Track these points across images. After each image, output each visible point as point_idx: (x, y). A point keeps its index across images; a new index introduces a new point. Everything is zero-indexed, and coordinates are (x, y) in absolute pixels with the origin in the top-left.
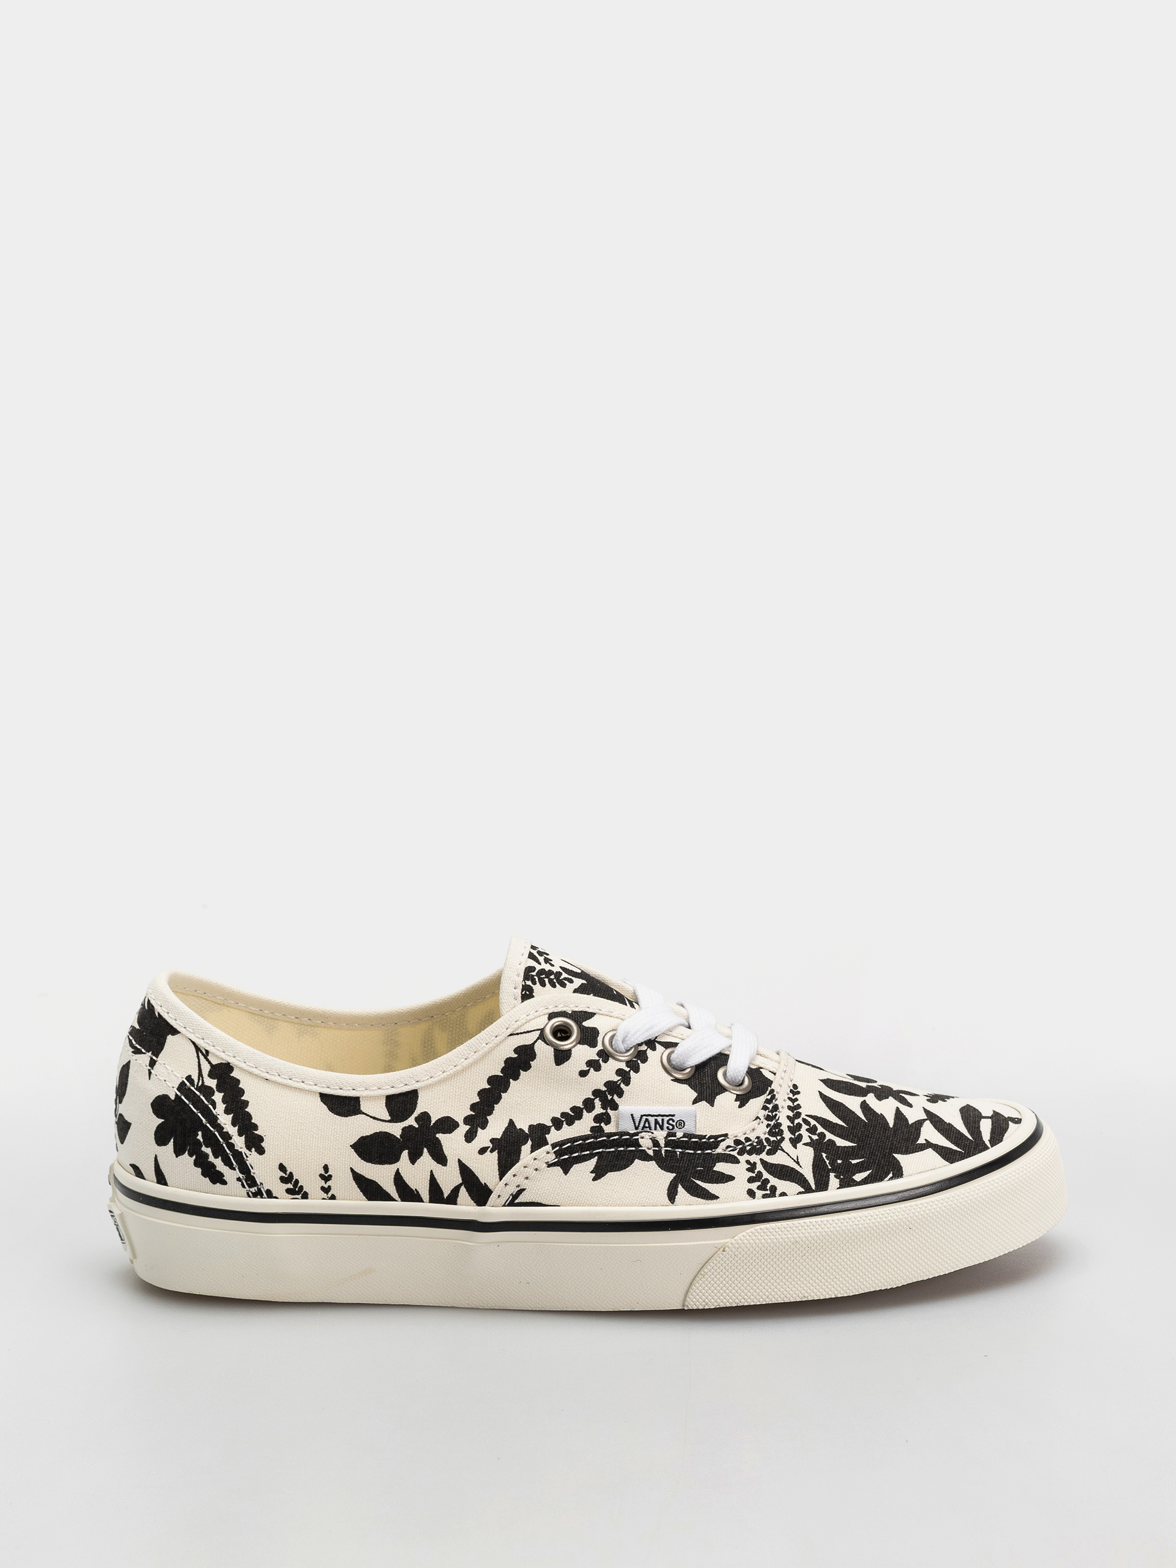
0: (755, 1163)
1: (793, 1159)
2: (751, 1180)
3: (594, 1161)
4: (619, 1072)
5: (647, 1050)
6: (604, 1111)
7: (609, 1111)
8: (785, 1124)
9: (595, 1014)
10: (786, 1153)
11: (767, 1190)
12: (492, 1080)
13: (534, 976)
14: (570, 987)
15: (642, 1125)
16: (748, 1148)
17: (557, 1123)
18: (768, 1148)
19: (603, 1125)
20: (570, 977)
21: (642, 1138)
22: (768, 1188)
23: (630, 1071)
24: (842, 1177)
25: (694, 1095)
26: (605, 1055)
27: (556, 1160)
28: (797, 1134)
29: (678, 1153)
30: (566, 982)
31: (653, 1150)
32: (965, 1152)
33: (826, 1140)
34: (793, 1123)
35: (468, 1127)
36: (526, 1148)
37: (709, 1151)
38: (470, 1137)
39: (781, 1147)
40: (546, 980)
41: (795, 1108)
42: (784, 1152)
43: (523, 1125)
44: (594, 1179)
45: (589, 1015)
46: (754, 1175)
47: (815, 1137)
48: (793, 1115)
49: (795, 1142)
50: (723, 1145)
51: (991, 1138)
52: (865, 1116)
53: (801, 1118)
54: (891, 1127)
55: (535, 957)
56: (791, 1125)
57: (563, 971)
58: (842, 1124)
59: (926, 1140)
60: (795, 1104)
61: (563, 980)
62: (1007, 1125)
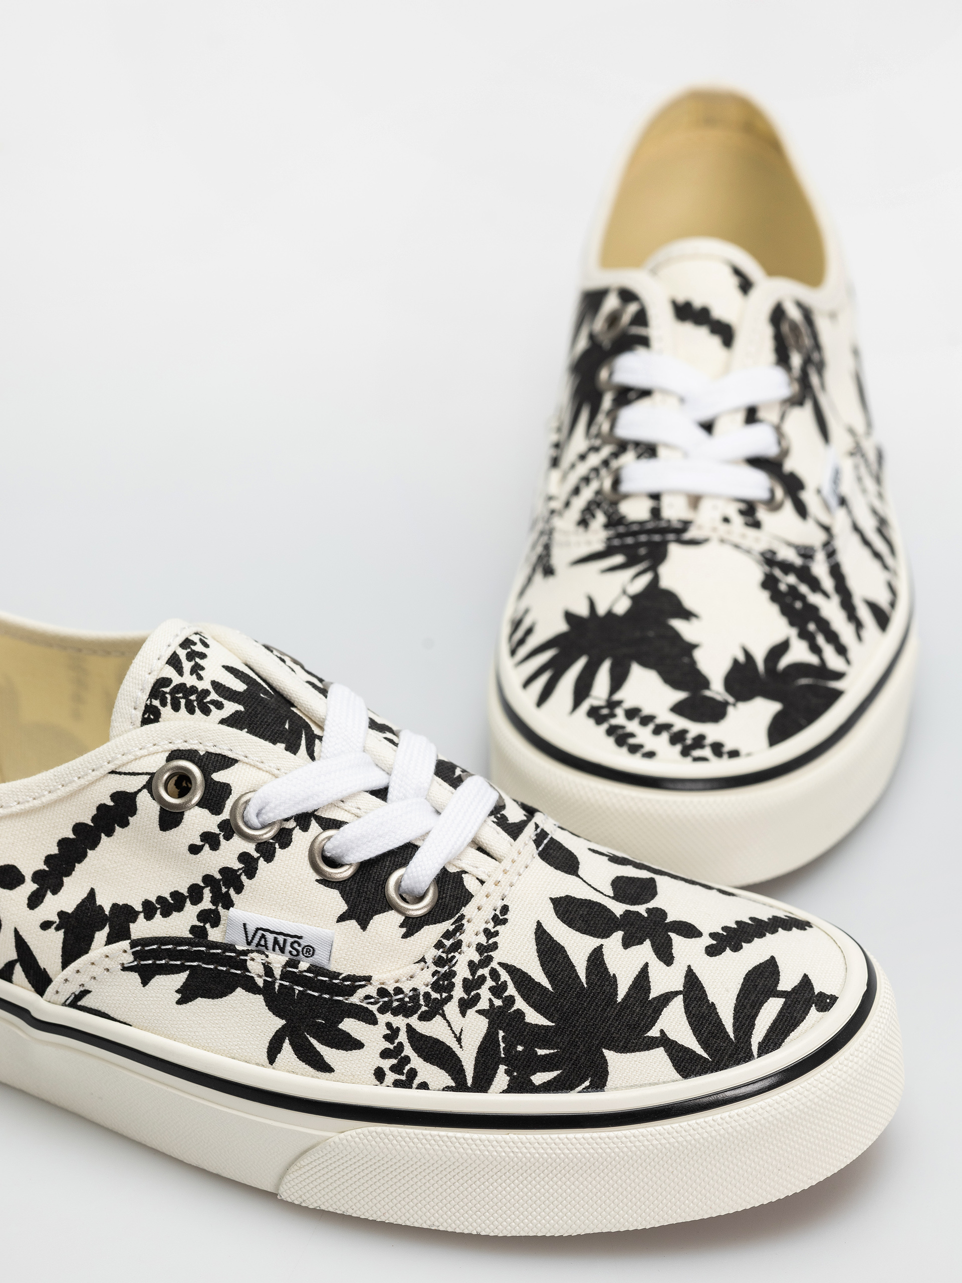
0: (398, 1029)
1: (453, 1032)
2: (385, 1054)
3: (182, 977)
4: (244, 857)
5: (294, 828)
6: (214, 908)
7: (220, 908)
8: (462, 972)
9: (236, 761)
10: (448, 1022)
11: (402, 1074)
12: (79, 828)
13: (166, 693)
14: (217, 715)
15: (256, 941)
16: (395, 1004)
17: (149, 910)
18: (424, 1008)
19: (208, 926)
20: (220, 699)
21: (253, 959)
22: (405, 1071)
23: (258, 858)
24: (515, 1074)
25: (343, 907)
26: (228, 829)
27: (136, 963)
28: (472, 994)
29: (297, 992)
30: (212, 707)
31: (265, 980)
32: (714, 1060)
33: (513, 1009)
34: (473, 973)
35: (35, 887)
36: (101, 936)
37: (341, 998)
38: (34, 901)
39: (443, 1011)
40: (183, 701)
41: (486, 950)
42: (445, 1018)
43: (105, 902)
44: (179, 1002)
45: (226, 762)
46: (391, 1047)
47: (498, 1003)
48: (480, 961)
49: (465, 1006)
50: (361, 993)
51: (764, 1040)
52: (587, 977)
53: (489, 968)
54: (619, 1000)
55: (180, 662)
56: (470, 977)
57: (214, 689)
58: (549, 986)
59: (662, 1031)
60: (491, 942)
61: (209, 702)
62: (806, 1012)
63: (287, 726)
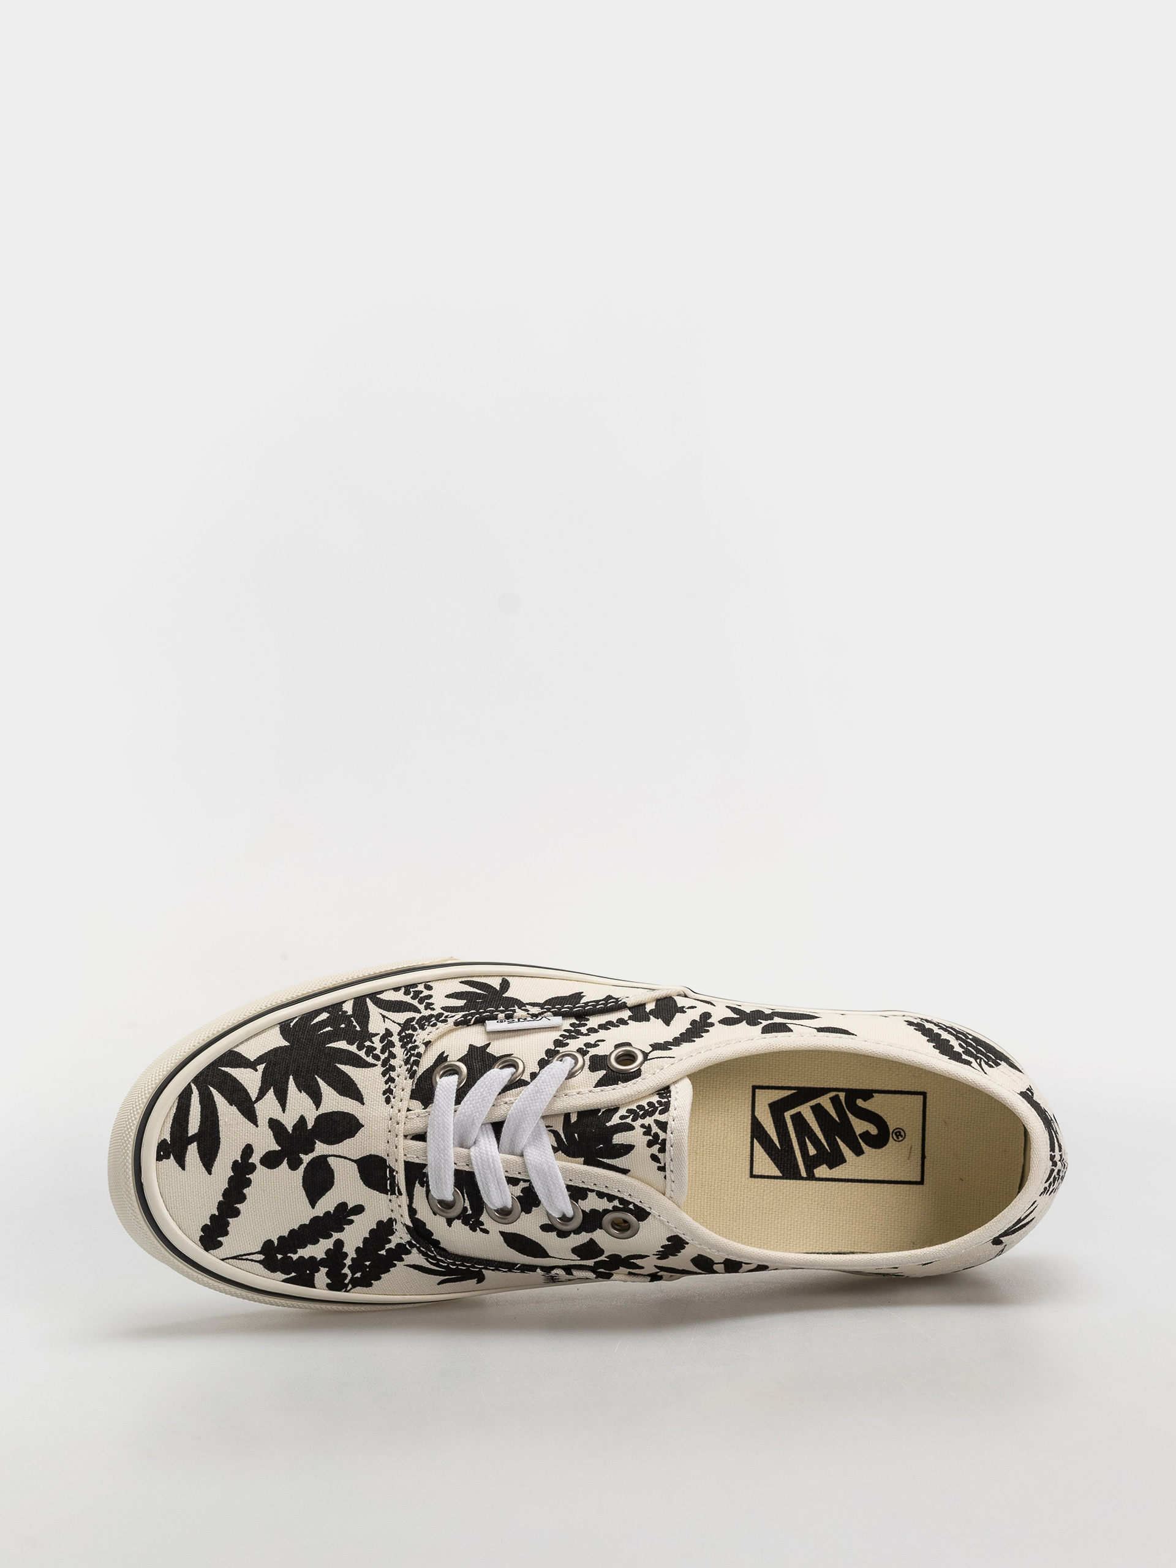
0: (426, 1009)
1: (389, 1019)
2: (429, 997)
3: (584, 1001)
4: (566, 1045)
5: (540, 1070)
6: (577, 1028)
7: (572, 1029)
8: (398, 1050)
9: (596, 1087)
10: (395, 1023)
11: (413, 991)
12: (691, 1041)
13: (660, 1108)
14: (622, 1112)
16: (433, 1019)
17: (623, 1022)
18: (414, 1024)
19: (578, 1022)
20: (624, 1121)
21: (537, 1012)
22: (412, 993)
23: (555, 1049)
24: (340, 1012)
25: (489, 1051)
26: (582, 1053)
27: (620, 1001)
28: (386, 1042)
29: (501, 1008)
30: (627, 1114)
31: (525, 1007)
32: (217, 1068)
33: (356, 1044)
34: (390, 1052)
35: (709, 1021)
36: (650, 1006)
37: (469, 1013)
38: (706, 1015)
39: (400, 1026)
40: (646, 1108)
41: (388, 1069)
42: (398, 1023)
43: (656, 1021)
44: (582, 993)
45: (601, 1083)
46: (426, 1001)
47: (367, 1043)
48: (389, 1061)
49: (388, 1033)
50: (458, 1018)
51: (191, 1096)
52: (318, 1081)
53: (381, 1060)
54: (291, 1077)
55: (660, 1128)
56: (391, 1049)
57: (631, 1124)
58: (339, 1066)
59: (256, 1070)
60: (388, 1076)
61: (629, 1116)
62: (172, 1134)
63: (576, 1135)
